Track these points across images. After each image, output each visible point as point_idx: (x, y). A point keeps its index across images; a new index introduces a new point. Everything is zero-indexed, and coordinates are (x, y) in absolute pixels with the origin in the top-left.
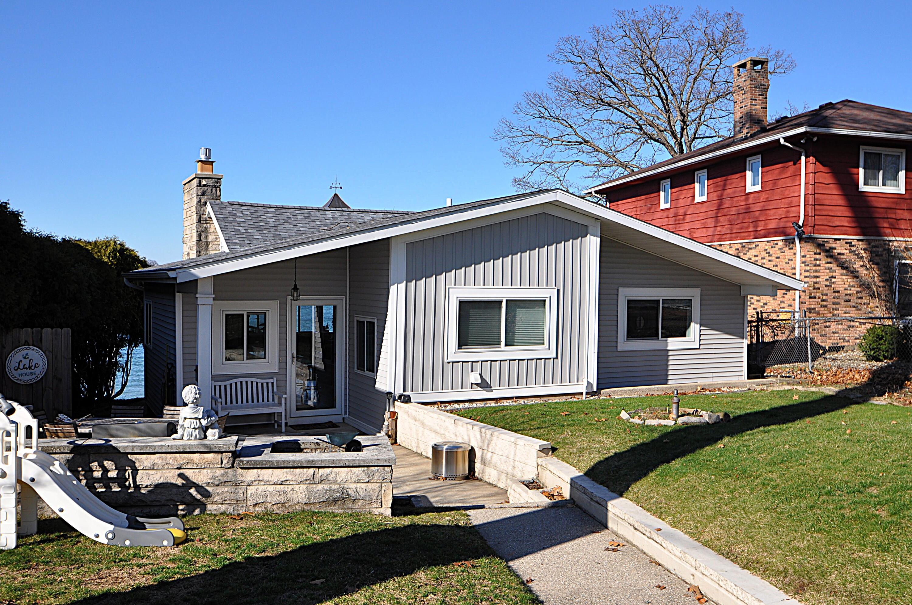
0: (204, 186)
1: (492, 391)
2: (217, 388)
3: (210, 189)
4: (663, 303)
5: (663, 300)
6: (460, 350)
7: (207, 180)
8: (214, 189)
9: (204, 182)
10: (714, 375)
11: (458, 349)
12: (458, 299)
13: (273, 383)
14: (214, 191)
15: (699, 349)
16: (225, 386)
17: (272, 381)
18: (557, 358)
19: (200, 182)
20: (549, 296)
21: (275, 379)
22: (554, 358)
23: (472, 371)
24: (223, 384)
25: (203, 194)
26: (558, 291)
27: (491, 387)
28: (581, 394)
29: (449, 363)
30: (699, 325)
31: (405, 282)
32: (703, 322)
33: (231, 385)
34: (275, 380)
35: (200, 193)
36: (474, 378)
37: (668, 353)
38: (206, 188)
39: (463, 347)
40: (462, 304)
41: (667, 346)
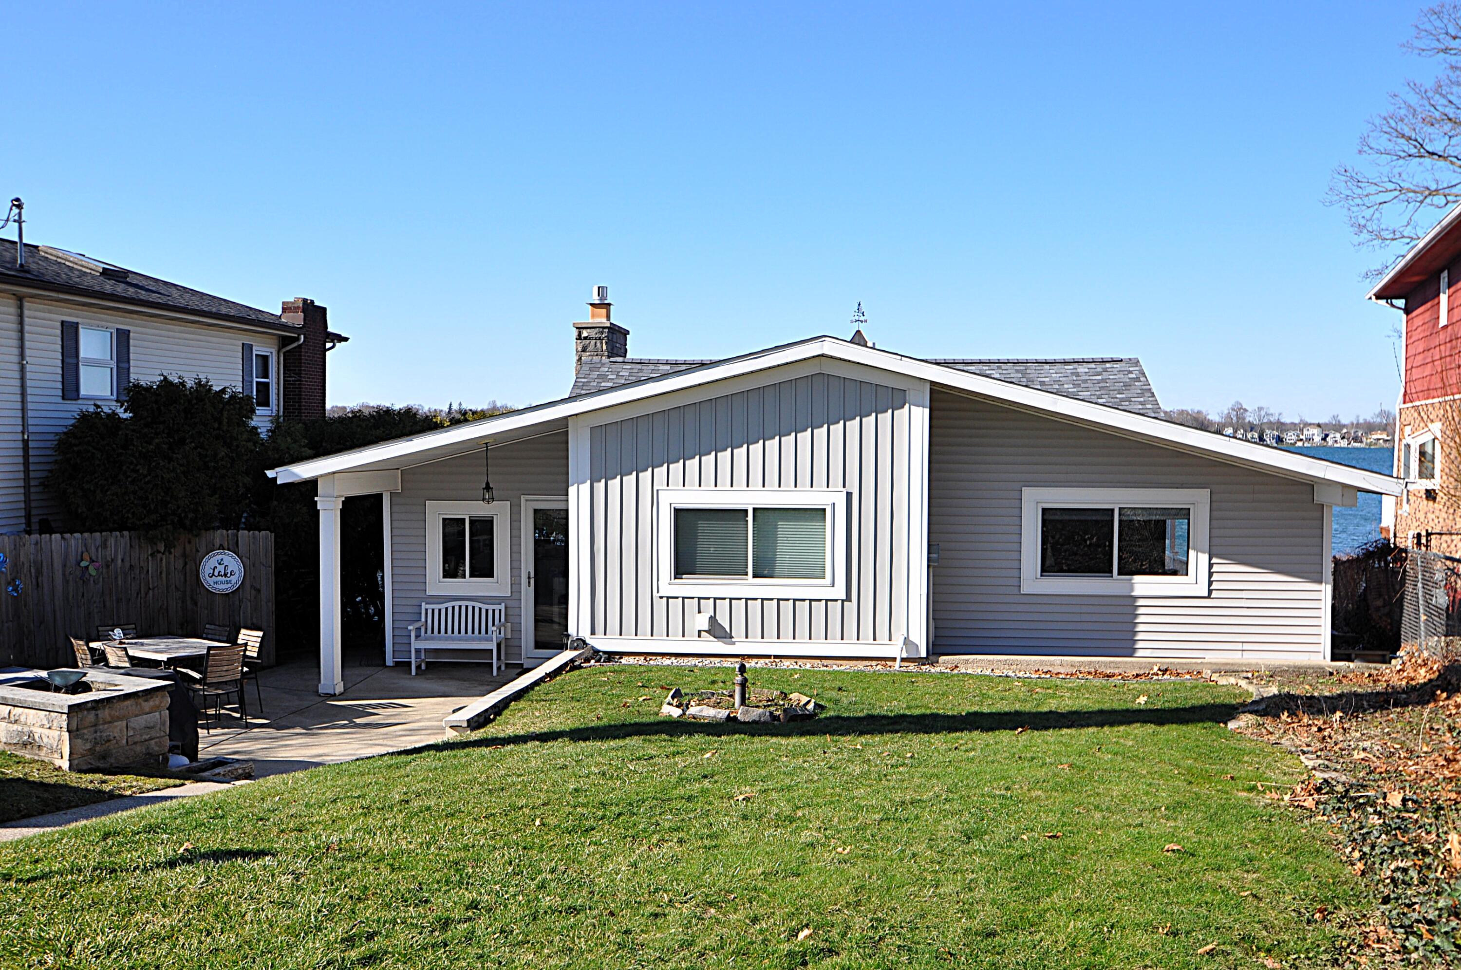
0: (586, 338)
1: (734, 643)
2: (430, 612)
3: (593, 342)
4: (1120, 515)
5: (1119, 508)
6: (677, 581)
7: (588, 330)
8: (598, 342)
9: (585, 334)
10: (1246, 646)
11: (675, 578)
12: (673, 506)
13: (500, 611)
14: (598, 344)
15: (1209, 597)
16: (440, 610)
17: (499, 607)
18: (849, 598)
19: (580, 334)
20: (830, 503)
21: (503, 605)
22: (843, 601)
23: (699, 612)
24: (436, 607)
25: (584, 350)
26: (849, 495)
27: (731, 637)
28: (894, 659)
29: (661, 597)
30: (1207, 556)
31: (589, 482)
32: (1215, 550)
33: (447, 609)
34: (502, 607)
35: (580, 349)
36: (702, 622)
37: (1135, 602)
38: (588, 342)
39: (684, 576)
40: (680, 514)
41: (1132, 590)
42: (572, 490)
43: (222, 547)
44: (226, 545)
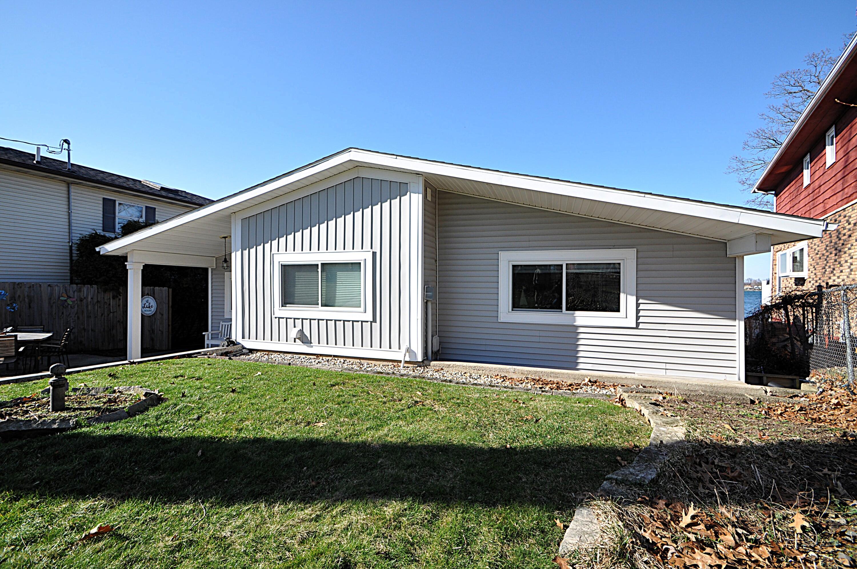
1: (312, 347)
2: (224, 326)
4: (567, 269)
5: (567, 264)
6: (283, 308)
11: (282, 306)
12: (280, 263)
15: (637, 328)
16: (228, 325)
18: (374, 320)
20: (363, 259)
22: (371, 322)
23: (295, 327)
24: (226, 324)
26: (374, 254)
27: (311, 343)
28: (400, 362)
29: (276, 318)
30: (634, 298)
31: (240, 250)
32: (640, 293)
36: (293, 333)
37: (577, 329)
39: (287, 305)
40: (284, 268)
41: (575, 322)
42: (233, 255)
43: (148, 294)
44: (149, 294)
